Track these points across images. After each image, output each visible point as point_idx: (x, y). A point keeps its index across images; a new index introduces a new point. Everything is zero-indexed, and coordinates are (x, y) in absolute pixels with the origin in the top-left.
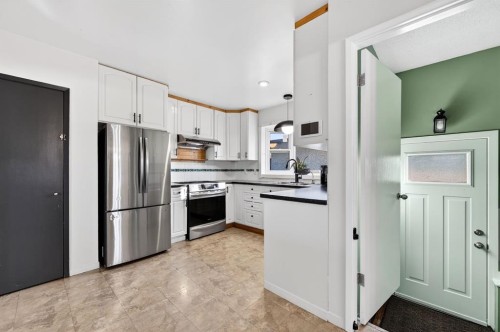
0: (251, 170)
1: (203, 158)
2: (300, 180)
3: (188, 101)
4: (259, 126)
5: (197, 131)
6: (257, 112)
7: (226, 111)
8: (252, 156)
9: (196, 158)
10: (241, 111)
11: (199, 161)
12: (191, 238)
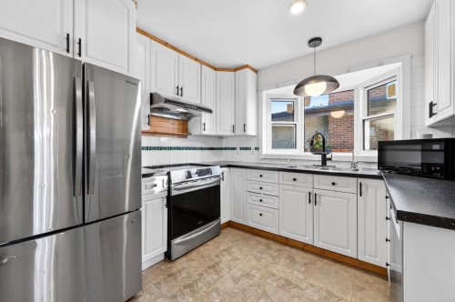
0: (246, 149)
1: (184, 132)
2: (328, 163)
3: (166, 44)
4: (258, 91)
5: (179, 90)
6: (256, 71)
7: (216, 69)
8: (251, 131)
9: (176, 132)
10: (235, 70)
11: (179, 136)
12: (174, 257)
